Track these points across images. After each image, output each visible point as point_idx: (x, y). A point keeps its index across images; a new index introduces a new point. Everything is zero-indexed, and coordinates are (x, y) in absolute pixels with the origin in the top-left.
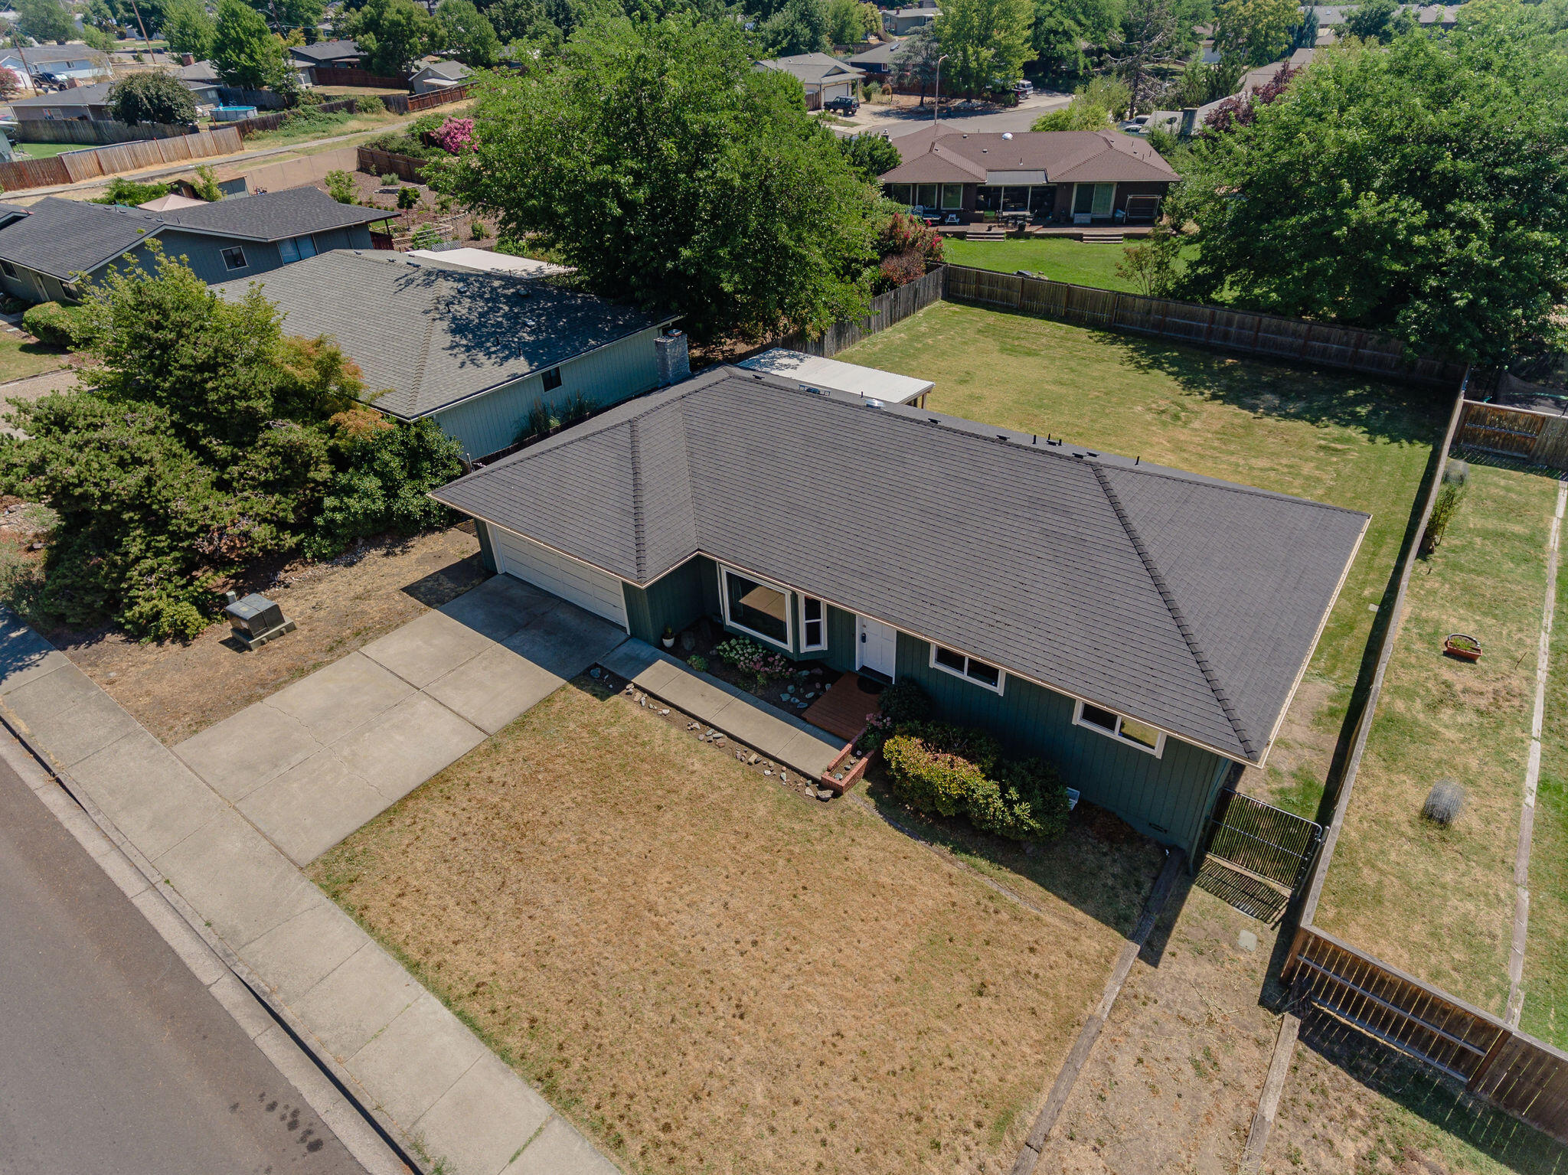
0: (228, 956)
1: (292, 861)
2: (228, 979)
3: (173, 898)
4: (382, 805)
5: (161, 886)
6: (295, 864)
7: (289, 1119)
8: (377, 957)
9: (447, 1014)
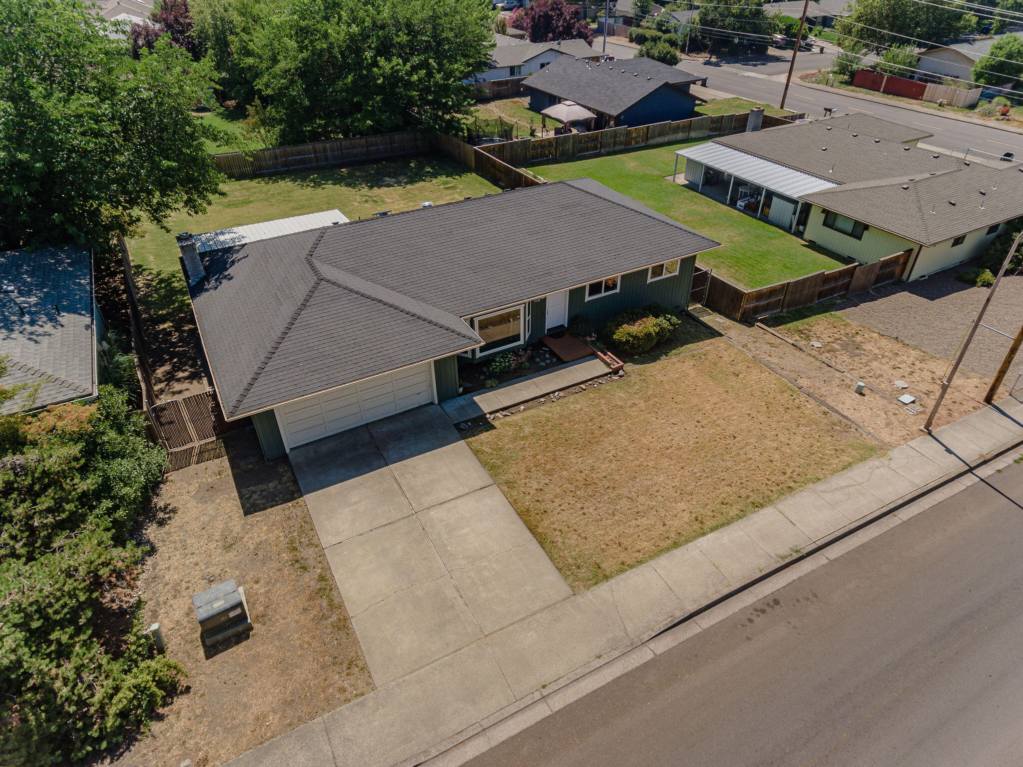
0: (632, 644)
1: (564, 600)
2: (652, 645)
3: (563, 682)
4: (534, 545)
5: (545, 692)
6: (568, 598)
7: (759, 613)
8: (663, 561)
9: (711, 536)
